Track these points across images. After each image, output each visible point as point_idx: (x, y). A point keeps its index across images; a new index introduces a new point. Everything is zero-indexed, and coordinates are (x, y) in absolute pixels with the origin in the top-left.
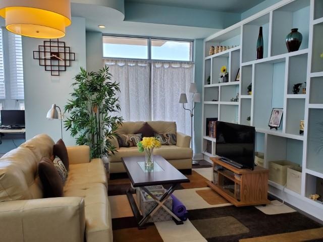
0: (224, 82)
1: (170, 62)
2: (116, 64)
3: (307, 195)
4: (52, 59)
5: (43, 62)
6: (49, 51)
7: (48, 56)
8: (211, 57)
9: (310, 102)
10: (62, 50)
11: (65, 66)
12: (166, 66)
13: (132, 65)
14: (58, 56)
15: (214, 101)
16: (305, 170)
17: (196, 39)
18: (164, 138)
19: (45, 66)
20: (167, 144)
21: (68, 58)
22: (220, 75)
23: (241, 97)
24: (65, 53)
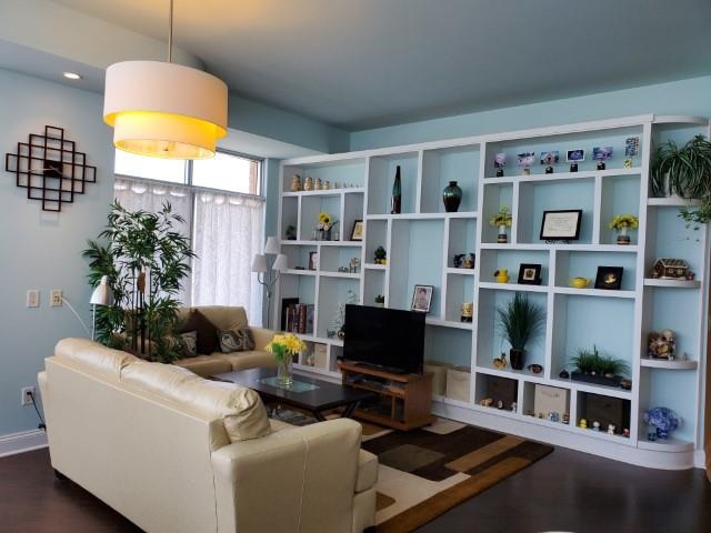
0: (323, 239)
1: (227, 194)
2: (129, 189)
3: (478, 401)
4: (46, 175)
5: (24, 180)
6: (42, 157)
7: (38, 167)
8: (300, 194)
9: (481, 280)
10: (68, 158)
11: (73, 193)
12: (220, 200)
13: (160, 193)
14: (61, 170)
15: (298, 268)
16: (475, 369)
17: (270, 159)
18: (236, 339)
19: (29, 188)
20: (241, 350)
21: (79, 175)
22: (320, 227)
23: (364, 266)
24: (73, 165)
